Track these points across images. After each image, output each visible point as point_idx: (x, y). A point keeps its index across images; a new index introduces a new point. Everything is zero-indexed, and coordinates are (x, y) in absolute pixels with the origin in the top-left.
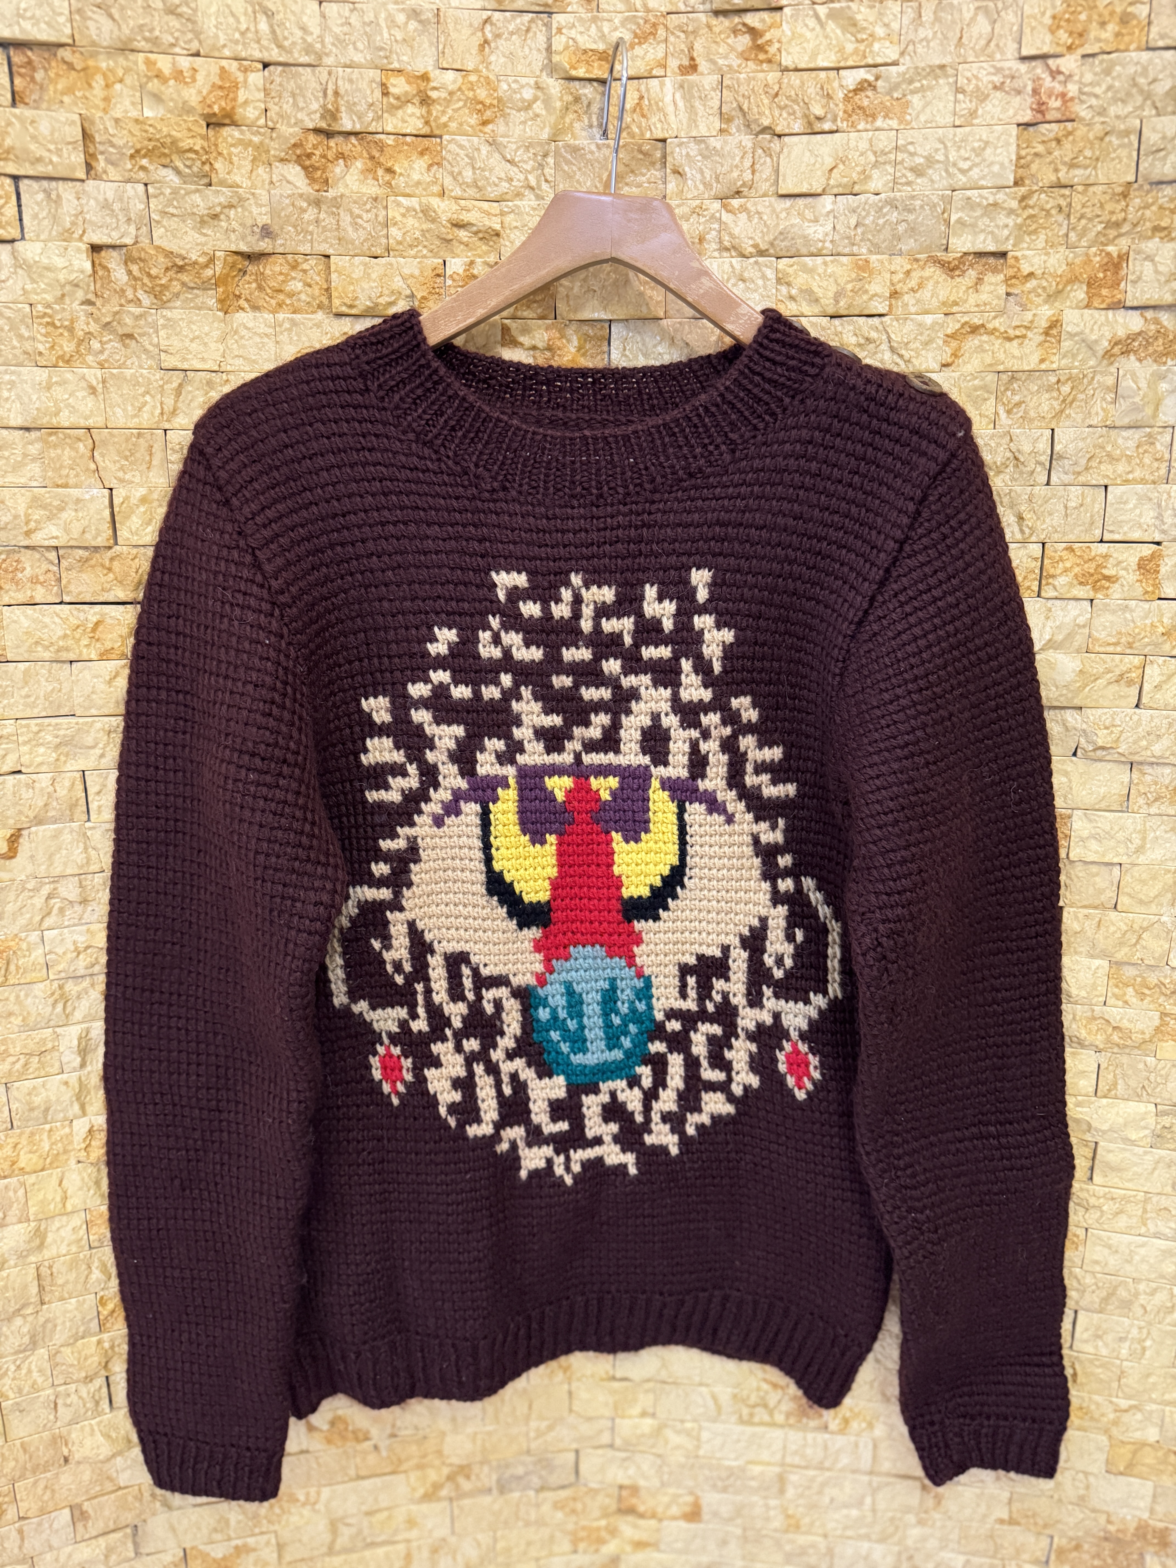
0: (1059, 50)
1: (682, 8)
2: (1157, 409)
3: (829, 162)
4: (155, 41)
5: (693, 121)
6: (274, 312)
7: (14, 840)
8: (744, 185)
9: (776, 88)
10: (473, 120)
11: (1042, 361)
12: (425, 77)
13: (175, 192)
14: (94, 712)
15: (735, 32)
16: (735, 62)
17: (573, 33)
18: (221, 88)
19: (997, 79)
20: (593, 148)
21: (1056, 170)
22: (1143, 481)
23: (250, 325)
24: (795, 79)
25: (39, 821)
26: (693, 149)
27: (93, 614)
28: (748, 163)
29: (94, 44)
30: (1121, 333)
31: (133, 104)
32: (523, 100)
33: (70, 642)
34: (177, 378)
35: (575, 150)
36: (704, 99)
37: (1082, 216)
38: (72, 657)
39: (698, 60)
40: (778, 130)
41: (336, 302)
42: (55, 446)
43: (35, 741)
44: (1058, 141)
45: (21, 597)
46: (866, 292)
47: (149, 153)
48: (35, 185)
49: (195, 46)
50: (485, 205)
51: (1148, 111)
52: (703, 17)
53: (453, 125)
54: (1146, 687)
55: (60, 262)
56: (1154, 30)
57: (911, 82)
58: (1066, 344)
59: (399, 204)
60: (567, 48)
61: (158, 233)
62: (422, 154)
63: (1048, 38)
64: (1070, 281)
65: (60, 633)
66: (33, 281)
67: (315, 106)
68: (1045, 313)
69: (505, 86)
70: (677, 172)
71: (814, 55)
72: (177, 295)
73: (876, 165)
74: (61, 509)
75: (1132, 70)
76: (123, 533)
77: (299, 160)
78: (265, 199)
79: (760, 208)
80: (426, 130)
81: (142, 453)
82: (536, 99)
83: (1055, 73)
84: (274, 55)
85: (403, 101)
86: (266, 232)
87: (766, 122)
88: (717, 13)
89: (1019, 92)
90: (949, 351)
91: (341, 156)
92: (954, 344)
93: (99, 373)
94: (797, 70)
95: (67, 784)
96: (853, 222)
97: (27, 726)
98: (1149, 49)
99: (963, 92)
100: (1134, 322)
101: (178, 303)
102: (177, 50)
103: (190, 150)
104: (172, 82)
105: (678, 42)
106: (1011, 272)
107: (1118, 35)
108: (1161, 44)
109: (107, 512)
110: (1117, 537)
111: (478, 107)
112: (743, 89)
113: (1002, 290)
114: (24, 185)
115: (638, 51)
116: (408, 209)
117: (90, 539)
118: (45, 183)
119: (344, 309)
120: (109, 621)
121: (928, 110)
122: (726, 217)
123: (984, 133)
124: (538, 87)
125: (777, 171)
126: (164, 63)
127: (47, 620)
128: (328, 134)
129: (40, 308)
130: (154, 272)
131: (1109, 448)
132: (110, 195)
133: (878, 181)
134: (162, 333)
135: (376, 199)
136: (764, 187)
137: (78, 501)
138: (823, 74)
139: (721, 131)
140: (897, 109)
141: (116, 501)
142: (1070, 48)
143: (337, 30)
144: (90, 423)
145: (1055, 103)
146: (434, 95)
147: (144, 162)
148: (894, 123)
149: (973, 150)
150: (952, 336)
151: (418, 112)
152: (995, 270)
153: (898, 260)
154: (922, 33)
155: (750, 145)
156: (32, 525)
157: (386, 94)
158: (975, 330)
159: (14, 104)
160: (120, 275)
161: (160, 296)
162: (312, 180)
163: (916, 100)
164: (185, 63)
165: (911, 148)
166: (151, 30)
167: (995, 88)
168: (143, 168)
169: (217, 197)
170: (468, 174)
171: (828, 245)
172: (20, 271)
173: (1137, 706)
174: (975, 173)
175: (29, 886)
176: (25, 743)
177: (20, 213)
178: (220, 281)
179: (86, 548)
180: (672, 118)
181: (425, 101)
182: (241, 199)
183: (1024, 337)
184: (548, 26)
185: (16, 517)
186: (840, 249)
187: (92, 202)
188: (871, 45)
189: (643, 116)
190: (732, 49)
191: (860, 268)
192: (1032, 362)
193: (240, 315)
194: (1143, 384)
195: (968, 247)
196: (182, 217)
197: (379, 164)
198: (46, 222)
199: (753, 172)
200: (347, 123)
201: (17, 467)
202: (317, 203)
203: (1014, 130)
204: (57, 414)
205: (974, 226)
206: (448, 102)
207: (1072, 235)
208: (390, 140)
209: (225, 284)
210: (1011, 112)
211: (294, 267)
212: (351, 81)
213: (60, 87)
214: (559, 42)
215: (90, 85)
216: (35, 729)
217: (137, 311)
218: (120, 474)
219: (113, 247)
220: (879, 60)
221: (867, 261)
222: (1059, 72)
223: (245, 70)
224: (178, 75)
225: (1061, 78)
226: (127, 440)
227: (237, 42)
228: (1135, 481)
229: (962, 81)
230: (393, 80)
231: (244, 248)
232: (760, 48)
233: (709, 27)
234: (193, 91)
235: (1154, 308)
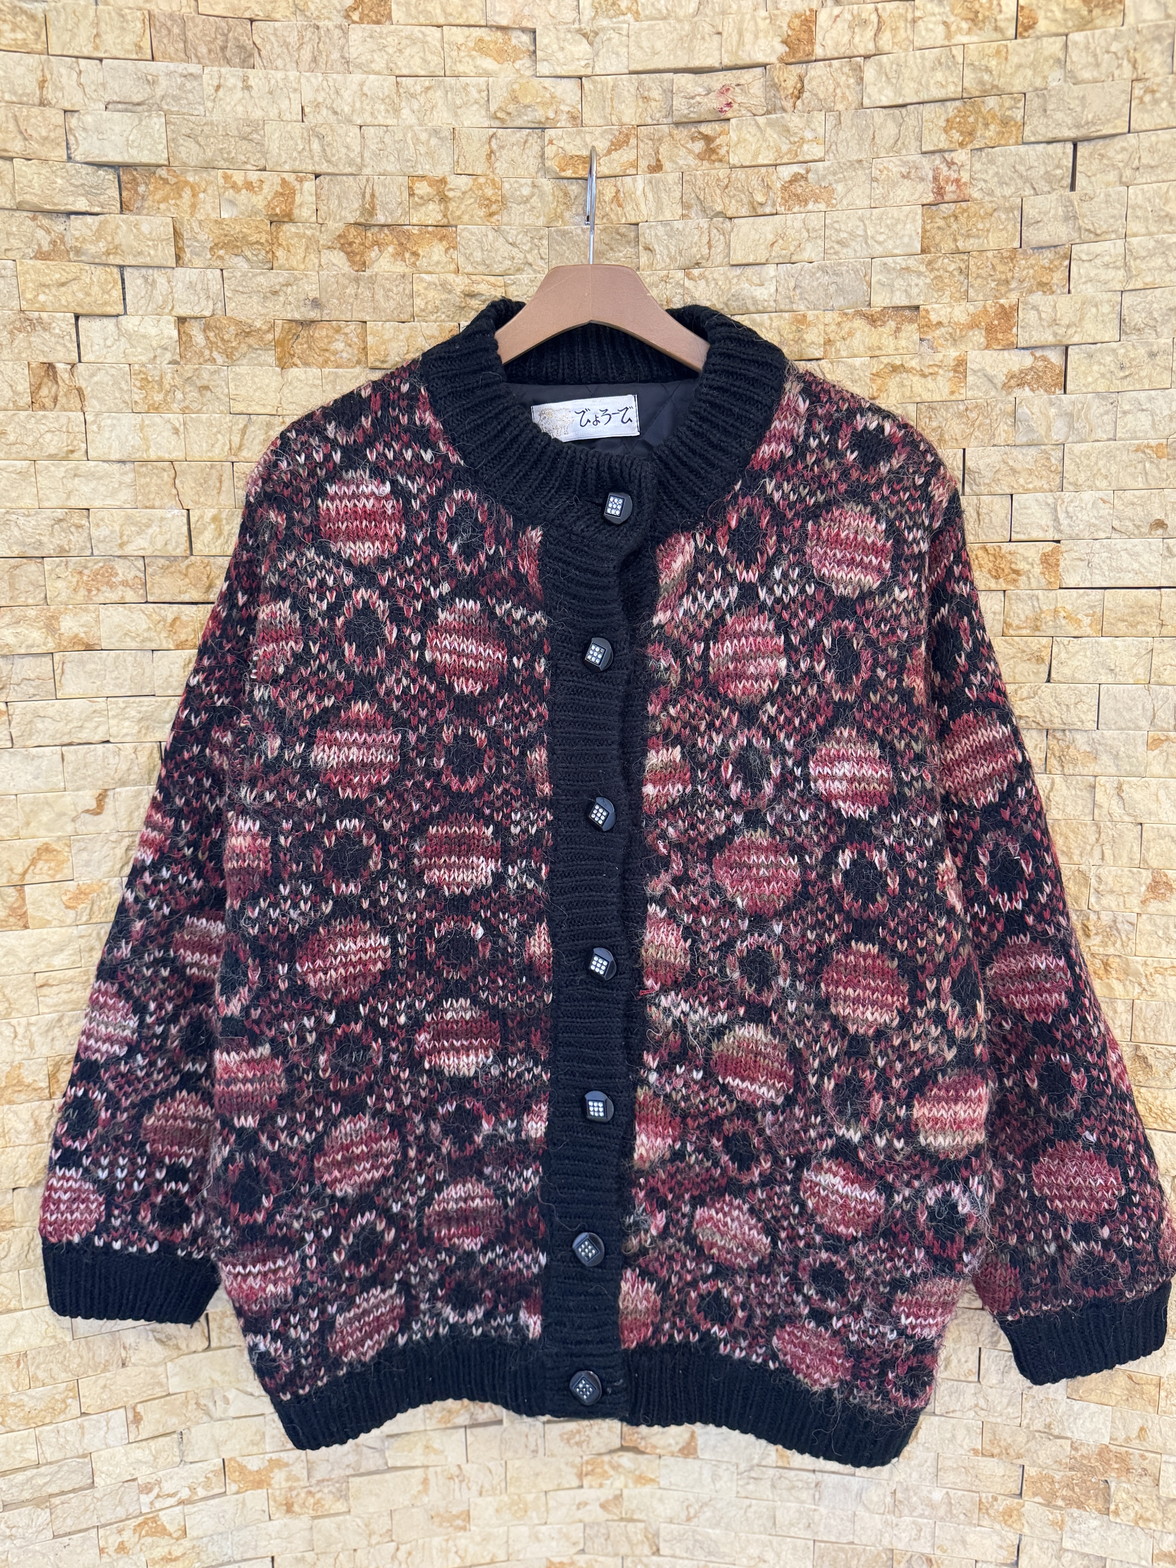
0: (952, 146)
1: (650, 121)
2: (1049, 429)
3: (771, 237)
4: (232, 160)
5: (660, 208)
6: (321, 367)
7: (101, 799)
8: (702, 257)
9: (726, 181)
10: (482, 212)
11: (952, 393)
12: (443, 181)
13: (244, 275)
14: (170, 692)
15: (693, 139)
16: (692, 161)
17: (562, 144)
18: (282, 194)
19: (904, 170)
20: (579, 231)
21: (955, 240)
22: (1041, 490)
23: (303, 377)
24: (740, 174)
25: (123, 783)
26: (661, 230)
27: (170, 612)
28: (705, 240)
29: (185, 164)
30: (1016, 369)
31: (213, 208)
32: (522, 196)
33: (153, 634)
34: (242, 421)
35: (564, 234)
36: (668, 191)
37: (978, 276)
38: (154, 646)
39: (663, 161)
40: (729, 214)
41: (371, 359)
42: (145, 476)
43: (122, 716)
44: (956, 218)
45: (114, 596)
46: (804, 341)
47: (225, 246)
48: (136, 273)
49: (262, 163)
50: (492, 279)
51: (1028, 191)
52: (665, 129)
53: (466, 218)
54: (1054, 662)
55: (153, 331)
56: (1027, 129)
57: (835, 174)
58: (970, 379)
59: (422, 280)
60: (556, 155)
61: (231, 306)
62: (441, 240)
63: (943, 137)
64: (971, 327)
65: (145, 626)
66: (132, 346)
67: (356, 206)
68: (953, 353)
69: (507, 186)
70: (647, 249)
71: (756, 155)
72: (244, 355)
73: (809, 239)
74: (148, 526)
75: (1011, 160)
76: (197, 546)
77: (342, 248)
78: (315, 278)
79: (716, 275)
80: (444, 221)
81: (213, 481)
82: (533, 195)
83: (950, 164)
84: (324, 168)
85: (426, 200)
86: (316, 303)
87: (719, 209)
88: (677, 124)
89: (922, 179)
90: (875, 388)
91: (376, 243)
92: (879, 381)
93: (181, 417)
94: (743, 167)
95: (147, 753)
96: (792, 284)
97: (116, 703)
98: (1024, 143)
99: (877, 180)
100: (1027, 360)
101: (245, 361)
102: (249, 167)
103: (257, 242)
104: (244, 191)
105: (646, 147)
106: (923, 323)
107: (998, 133)
108: (1033, 139)
109: (185, 528)
110: (1023, 537)
111: (487, 202)
112: (700, 183)
113: (916, 337)
114: (127, 273)
115: (615, 155)
116: (429, 284)
117: (171, 550)
118: (143, 271)
119: (378, 364)
120: (184, 618)
121: (849, 196)
122: (688, 283)
123: (895, 212)
124: (534, 186)
125: (728, 246)
126: (238, 177)
127: (134, 616)
128: (367, 226)
129: (137, 367)
130: (226, 337)
131: (1011, 463)
132: (194, 278)
133: (811, 251)
134: (231, 385)
135: (404, 276)
136: (719, 259)
137: (162, 519)
138: (763, 170)
139: (683, 216)
140: (825, 195)
141: (192, 520)
142: (961, 145)
143: (373, 147)
144: (173, 457)
145: (950, 188)
146: (451, 194)
147: (221, 252)
148: (822, 206)
149: (887, 226)
150: (877, 375)
151: (437, 208)
152: (911, 321)
153: (829, 314)
154: (842, 135)
155: (706, 226)
156: (125, 538)
157: (412, 194)
158: (895, 369)
159: (122, 212)
160: (199, 339)
161: (230, 356)
162: (353, 263)
163: (840, 188)
164: (254, 176)
165: (836, 226)
166: (229, 153)
167: (903, 176)
168: (220, 258)
169: (276, 278)
170: (478, 256)
171: (772, 304)
172: (123, 339)
173: (1048, 681)
174: (890, 245)
175: (112, 838)
176: (114, 717)
177: (124, 294)
178: (278, 343)
179: (167, 558)
180: (643, 206)
181: (444, 199)
182: (296, 279)
183: (936, 373)
184: (542, 138)
185: (112, 532)
186: (782, 307)
187: (180, 285)
188: (801, 146)
189: (620, 206)
190: (690, 151)
191: (799, 321)
192: (945, 395)
193: (294, 370)
194: (1035, 410)
195: (887, 303)
196: (250, 295)
197: (407, 249)
198: (143, 301)
199: (710, 248)
200: (381, 219)
201: (114, 493)
202: (357, 280)
203: (919, 209)
204: (147, 450)
205: (891, 286)
206: (462, 199)
207: (971, 290)
208: (415, 230)
209: (282, 346)
210: (917, 196)
211: (338, 330)
212: (384, 186)
213: (157, 197)
214: (550, 151)
215: (181, 196)
216: (122, 705)
217: (213, 368)
218: (196, 498)
219: (196, 318)
220: (808, 158)
221: (804, 316)
222: (953, 163)
223: (301, 181)
224: (249, 186)
225: (955, 167)
226: (202, 470)
227: (295, 159)
228: (1035, 490)
229: (875, 173)
230: (417, 185)
231: (297, 316)
232: (713, 151)
233: (671, 135)
234: (260, 198)
235: (1042, 347)
